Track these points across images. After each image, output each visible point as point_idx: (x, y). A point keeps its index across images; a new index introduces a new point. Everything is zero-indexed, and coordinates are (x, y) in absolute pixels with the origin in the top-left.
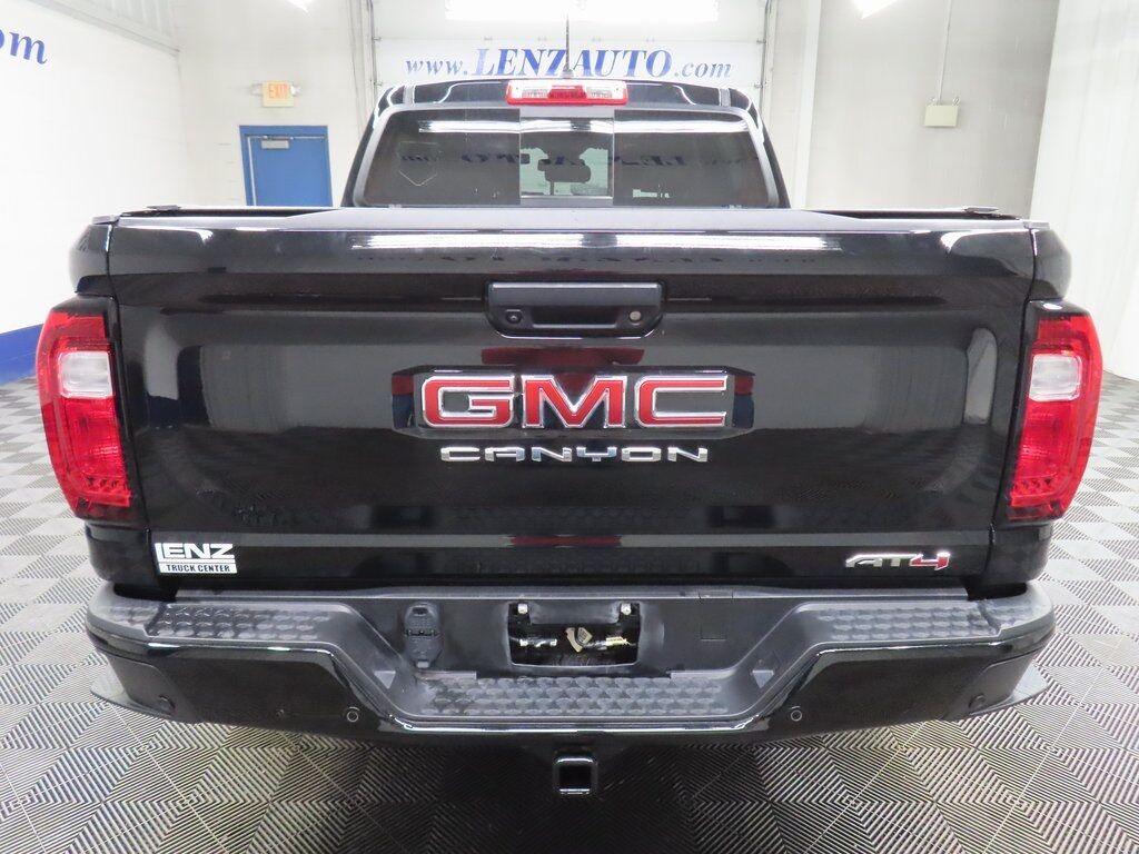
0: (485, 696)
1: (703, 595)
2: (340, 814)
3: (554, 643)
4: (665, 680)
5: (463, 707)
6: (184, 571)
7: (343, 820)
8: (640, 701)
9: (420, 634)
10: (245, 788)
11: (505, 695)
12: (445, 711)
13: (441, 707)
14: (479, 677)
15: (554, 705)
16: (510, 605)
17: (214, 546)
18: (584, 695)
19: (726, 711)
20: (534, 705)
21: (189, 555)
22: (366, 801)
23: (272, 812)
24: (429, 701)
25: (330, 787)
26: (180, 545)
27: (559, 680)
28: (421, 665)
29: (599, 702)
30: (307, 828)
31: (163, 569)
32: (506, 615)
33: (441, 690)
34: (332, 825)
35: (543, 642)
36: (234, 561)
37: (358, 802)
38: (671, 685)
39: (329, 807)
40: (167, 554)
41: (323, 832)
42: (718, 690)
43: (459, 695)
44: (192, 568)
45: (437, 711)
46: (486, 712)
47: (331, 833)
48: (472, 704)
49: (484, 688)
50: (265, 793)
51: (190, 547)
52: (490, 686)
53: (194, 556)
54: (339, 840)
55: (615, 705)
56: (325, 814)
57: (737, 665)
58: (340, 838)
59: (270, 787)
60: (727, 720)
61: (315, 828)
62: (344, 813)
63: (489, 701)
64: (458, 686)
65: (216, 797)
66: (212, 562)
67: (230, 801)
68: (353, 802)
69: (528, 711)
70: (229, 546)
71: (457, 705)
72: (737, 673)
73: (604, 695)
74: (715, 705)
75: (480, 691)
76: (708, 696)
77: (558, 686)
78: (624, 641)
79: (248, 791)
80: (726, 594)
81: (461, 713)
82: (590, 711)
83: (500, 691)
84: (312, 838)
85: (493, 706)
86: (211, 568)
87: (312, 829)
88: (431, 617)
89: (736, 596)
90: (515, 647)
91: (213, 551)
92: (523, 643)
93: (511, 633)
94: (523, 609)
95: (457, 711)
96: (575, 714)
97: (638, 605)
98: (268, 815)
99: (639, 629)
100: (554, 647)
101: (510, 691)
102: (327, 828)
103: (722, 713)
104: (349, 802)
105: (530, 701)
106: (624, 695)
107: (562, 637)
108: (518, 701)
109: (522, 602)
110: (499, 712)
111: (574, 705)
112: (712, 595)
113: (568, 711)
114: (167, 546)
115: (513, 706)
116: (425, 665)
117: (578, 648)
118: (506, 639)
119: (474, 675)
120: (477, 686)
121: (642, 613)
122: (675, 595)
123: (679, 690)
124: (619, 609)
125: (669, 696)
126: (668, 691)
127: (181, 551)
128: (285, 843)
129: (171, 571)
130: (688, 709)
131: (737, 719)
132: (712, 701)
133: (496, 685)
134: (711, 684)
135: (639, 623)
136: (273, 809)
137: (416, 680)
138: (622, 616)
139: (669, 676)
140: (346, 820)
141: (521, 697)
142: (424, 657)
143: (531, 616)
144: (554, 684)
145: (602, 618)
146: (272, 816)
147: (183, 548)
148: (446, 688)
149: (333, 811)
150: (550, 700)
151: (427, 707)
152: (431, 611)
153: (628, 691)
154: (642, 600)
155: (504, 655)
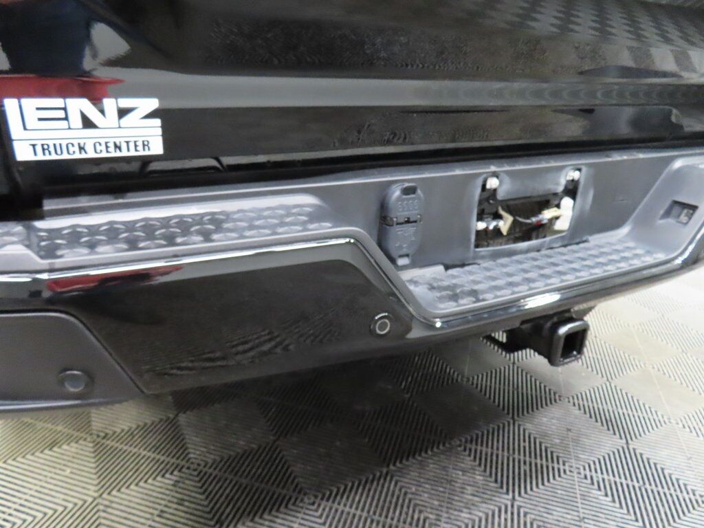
0: (477, 282)
6: (65, 156)
9: (408, 222)
12: (463, 302)
13: (455, 299)
14: (446, 269)
16: (483, 180)
17: (125, 103)
21: (76, 121)
26: (59, 102)
28: (402, 262)
31: (23, 153)
32: (478, 191)
33: (429, 287)
35: (495, 224)
36: (159, 131)
40: (31, 122)
44: (81, 148)
45: (456, 304)
46: (499, 294)
49: (465, 277)
51: (79, 105)
53: (87, 123)
57: (627, 223)
61: (170, 504)
63: (488, 286)
64: (438, 280)
65: (23, 516)
66: (120, 136)
70: (153, 104)
71: (465, 294)
72: (633, 229)
81: (480, 301)
86: (117, 147)
88: (418, 197)
89: (641, 156)
91: (123, 113)
92: (482, 226)
93: (479, 215)
94: (493, 183)
105: (520, 277)
109: (492, 174)
114: (30, 104)
116: (407, 261)
119: (442, 268)
121: (582, 178)
127: (61, 114)
129: (40, 157)
130: (640, 260)
134: (621, 241)
139: (586, 241)
140: (198, 485)
142: (405, 251)
143: (499, 191)
147: (65, 109)
149: (178, 482)
154: (585, 164)
155: (469, 240)
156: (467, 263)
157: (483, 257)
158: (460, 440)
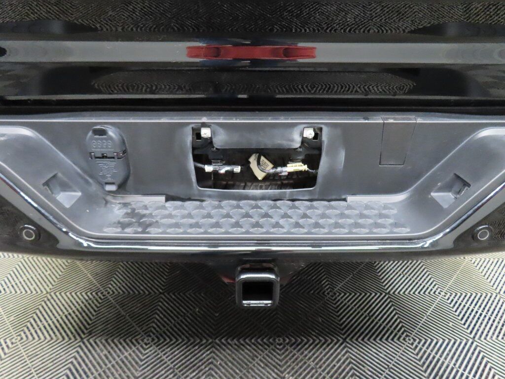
0: (170, 216)
1: (387, 119)
2: (95, 301)
3: (237, 169)
4: (342, 203)
5: (146, 226)
7: (96, 305)
8: (321, 221)
9: (103, 157)
10: (33, 282)
11: (190, 216)
12: (128, 230)
13: (124, 226)
14: (167, 200)
15: (237, 225)
16: (193, 129)
18: (266, 215)
19: (408, 230)
20: (217, 225)
22: (114, 293)
23: (49, 300)
24: (116, 220)
25: (91, 283)
27: (242, 203)
28: (109, 188)
29: (282, 221)
30: (70, 311)
32: (189, 139)
33: (129, 211)
34: (88, 309)
35: (228, 168)
37: (109, 293)
38: (349, 207)
39: (88, 296)
41: (81, 314)
42: (395, 212)
43: (144, 216)
45: (119, 230)
46: (169, 231)
47: (87, 315)
48: (156, 224)
49: (171, 209)
50: (46, 287)
52: (176, 208)
54: (91, 320)
55: (297, 225)
56: (84, 301)
57: (410, 190)
58: (92, 318)
59: (51, 283)
60: (410, 239)
61: (76, 311)
62: (97, 301)
63: (174, 221)
64: (146, 207)
67: (21, 292)
68: (105, 293)
69: (210, 230)
71: (140, 224)
72: (410, 197)
73: (285, 216)
74: (396, 225)
75: (166, 212)
76: (386, 216)
77: (241, 208)
78: (305, 168)
79: (35, 285)
80: (410, 119)
81: (143, 232)
82: (272, 230)
83: (186, 212)
84: (73, 318)
85: (177, 225)
87: (74, 312)
88: (111, 138)
89: (420, 121)
90: (200, 172)
92: (208, 169)
93: (197, 158)
94: (206, 133)
95: (140, 230)
96: (258, 233)
97: (321, 129)
98: (45, 302)
99: (320, 155)
100: (237, 174)
101: (194, 212)
102: (84, 312)
103: (404, 232)
104: (102, 293)
105: (214, 220)
106: (305, 216)
107: (246, 165)
108: (202, 221)
109: (204, 125)
110: (181, 231)
111: (257, 225)
112: (395, 119)
113: (251, 230)
115: (197, 225)
116: (113, 188)
117: (260, 175)
118: (191, 165)
119: (163, 198)
120: (164, 207)
121: (325, 137)
122: (358, 119)
123: (357, 212)
124: (302, 134)
125: (348, 217)
126: (346, 212)
128: (53, 322)
130: (370, 229)
131: (420, 238)
132: (391, 221)
133: (182, 207)
134: (386, 207)
135: (320, 149)
136: (50, 297)
137: (107, 202)
138: (304, 141)
139: (345, 200)
140: (98, 305)
141: (204, 217)
142: (110, 180)
143: (214, 140)
144: (238, 207)
145: (284, 143)
146: (48, 303)
148: (133, 210)
149: (90, 299)
150: (233, 220)
151: (110, 225)
152: (112, 132)
153: (308, 212)
154: (326, 124)
155: (190, 180)
156: (192, 198)
157: (210, 196)
158: (284, 340)
